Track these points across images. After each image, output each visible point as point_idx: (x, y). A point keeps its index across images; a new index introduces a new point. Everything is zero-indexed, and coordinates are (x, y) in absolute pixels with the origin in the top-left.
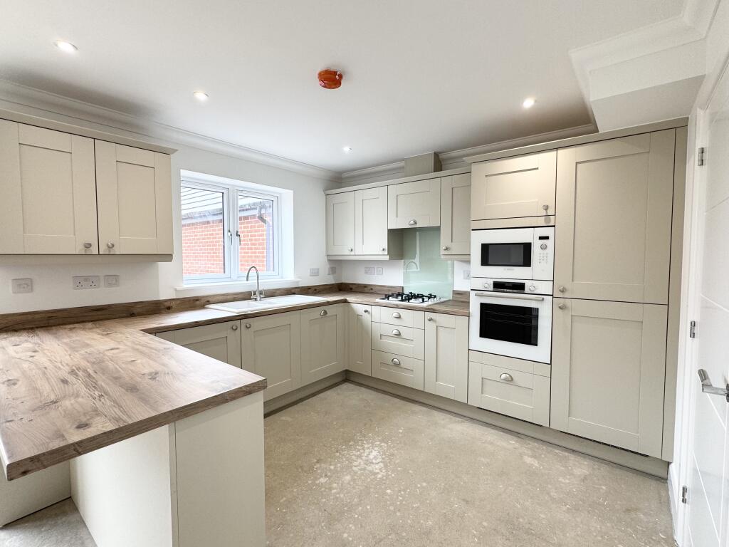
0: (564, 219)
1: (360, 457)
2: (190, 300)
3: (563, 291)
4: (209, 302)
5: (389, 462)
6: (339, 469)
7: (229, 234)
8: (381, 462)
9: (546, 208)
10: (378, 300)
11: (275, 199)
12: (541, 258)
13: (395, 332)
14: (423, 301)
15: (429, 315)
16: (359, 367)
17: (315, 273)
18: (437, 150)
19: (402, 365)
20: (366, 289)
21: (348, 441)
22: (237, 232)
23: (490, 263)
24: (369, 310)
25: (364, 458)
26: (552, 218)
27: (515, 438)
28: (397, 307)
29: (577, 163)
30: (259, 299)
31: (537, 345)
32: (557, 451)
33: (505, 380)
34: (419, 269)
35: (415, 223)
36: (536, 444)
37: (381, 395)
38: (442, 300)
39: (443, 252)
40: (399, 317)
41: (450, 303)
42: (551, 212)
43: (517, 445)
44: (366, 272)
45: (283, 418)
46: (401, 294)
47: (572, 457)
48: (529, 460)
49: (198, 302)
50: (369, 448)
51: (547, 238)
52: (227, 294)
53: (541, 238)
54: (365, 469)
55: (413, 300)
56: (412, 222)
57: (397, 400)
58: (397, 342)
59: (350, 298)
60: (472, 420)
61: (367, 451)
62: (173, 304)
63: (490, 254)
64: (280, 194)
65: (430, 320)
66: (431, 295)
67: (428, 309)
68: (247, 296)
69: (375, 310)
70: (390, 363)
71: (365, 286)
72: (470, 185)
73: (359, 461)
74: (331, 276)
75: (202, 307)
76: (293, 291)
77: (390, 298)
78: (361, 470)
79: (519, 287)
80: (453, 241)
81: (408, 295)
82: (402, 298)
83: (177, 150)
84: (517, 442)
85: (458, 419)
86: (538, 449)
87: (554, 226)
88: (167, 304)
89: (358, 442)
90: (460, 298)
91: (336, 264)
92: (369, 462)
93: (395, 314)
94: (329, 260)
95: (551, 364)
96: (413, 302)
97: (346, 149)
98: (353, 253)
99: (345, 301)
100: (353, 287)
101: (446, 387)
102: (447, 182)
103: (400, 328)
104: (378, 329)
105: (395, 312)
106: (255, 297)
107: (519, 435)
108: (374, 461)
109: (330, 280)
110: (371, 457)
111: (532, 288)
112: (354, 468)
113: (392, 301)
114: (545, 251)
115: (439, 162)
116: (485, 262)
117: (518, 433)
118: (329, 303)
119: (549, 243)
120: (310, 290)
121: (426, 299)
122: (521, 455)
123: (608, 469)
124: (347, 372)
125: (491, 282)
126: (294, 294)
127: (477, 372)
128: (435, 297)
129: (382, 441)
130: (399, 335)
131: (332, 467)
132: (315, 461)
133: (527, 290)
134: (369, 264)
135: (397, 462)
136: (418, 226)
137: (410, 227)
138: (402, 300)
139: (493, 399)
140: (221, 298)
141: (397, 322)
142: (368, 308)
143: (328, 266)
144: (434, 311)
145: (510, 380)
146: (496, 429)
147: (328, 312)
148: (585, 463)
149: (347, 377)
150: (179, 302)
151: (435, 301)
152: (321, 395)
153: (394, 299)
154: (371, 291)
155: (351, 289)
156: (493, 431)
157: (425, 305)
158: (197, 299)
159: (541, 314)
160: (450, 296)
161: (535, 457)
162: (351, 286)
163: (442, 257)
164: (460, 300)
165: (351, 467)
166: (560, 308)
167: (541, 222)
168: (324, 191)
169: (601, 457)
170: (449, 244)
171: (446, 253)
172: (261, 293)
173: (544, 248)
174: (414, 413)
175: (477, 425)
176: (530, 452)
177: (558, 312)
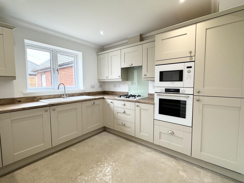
0: (199, 58)
1: (101, 171)
2: (31, 98)
3: (199, 92)
4: (41, 99)
5: (115, 175)
6: (89, 180)
7: (53, 70)
8: (111, 175)
9: (191, 53)
10: (116, 98)
11: (75, 56)
12: (188, 77)
13: (123, 111)
14: (135, 98)
15: (137, 104)
16: (109, 125)
17: (93, 87)
18: (141, 33)
19: (126, 125)
20: (114, 93)
21: (98, 162)
22: (57, 69)
23: (163, 80)
24: (113, 102)
25: (103, 172)
26: (194, 57)
27: (175, 160)
28: (124, 100)
29: (206, 29)
30: (65, 97)
31: (185, 118)
32: (195, 168)
33: (170, 133)
34: (137, 86)
35: (132, 65)
36: (185, 164)
37: (118, 138)
38: (143, 97)
39: (143, 77)
40: (125, 105)
41: (146, 99)
42: (193, 54)
43: (176, 164)
44: (114, 87)
45: (72, 149)
46: (126, 95)
47: (202, 171)
48: (182, 173)
49: (35, 99)
50: (106, 166)
51: (191, 67)
52: (50, 95)
53: (188, 67)
54: (102, 179)
55: (131, 98)
56: (131, 64)
57: (124, 140)
58: (123, 115)
59: (106, 97)
60: (155, 150)
61: (106, 168)
62: (22, 100)
63: (163, 76)
64: (77, 54)
65: (137, 106)
66: (139, 95)
67: (137, 101)
68: (60, 96)
69: (115, 102)
70: (121, 124)
71: (113, 92)
72: (155, 47)
73: (101, 174)
74: (100, 88)
75: (38, 101)
76: (83, 94)
77: (122, 97)
78: (100, 180)
79: (177, 91)
80: (148, 71)
81: (129, 96)
82: (126, 97)
83: (15, 27)
84: (176, 162)
85: (149, 150)
86: (186, 166)
87: (194, 61)
88: (19, 100)
89: (102, 163)
90: (151, 96)
91: (102, 83)
92: (105, 175)
93: (123, 104)
94: (99, 82)
95: (192, 127)
96: (131, 99)
97: (102, 33)
98: (108, 79)
99: (103, 98)
100: (109, 92)
101: (145, 135)
102: (145, 46)
103: (125, 110)
104: (116, 110)
105: (123, 103)
106: (64, 96)
107: (176, 158)
108: (107, 174)
109: (100, 90)
110: (107, 171)
111: (183, 91)
112: (97, 179)
113: (122, 98)
114: (190, 74)
115: (142, 38)
116: (161, 80)
117: (176, 157)
118: (95, 99)
119: (192, 70)
120: (90, 94)
121: (136, 97)
122: (178, 170)
123: (220, 179)
124: (105, 127)
125: (164, 89)
126: (83, 95)
127: (157, 129)
128: (141, 96)
129: (113, 162)
130: (124, 112)
131: (86, 178)
132: (79, 174)
133: (181, 92)
134: (114, 83)
135: (118, 174)
136: (133, 66)
137: (130, 66)
138: (126, 98)
139: (165, 142)
140: (47, 97)
141: (124, 107)
142: (112, 101)
143: (99, 84)
144: (139, 102)
145: (173, 133)
146: (166, 155)
147: (95, 102)
148: (209, 175)
149: (105, 129)
150: (25, 99)
151: (140, 98)
152: (92, 138)
153: (123, 97)
154: (116, 94)
155: (108, 93)
156: (165, 156)
157: (135, 99)
158: (35, 97)
159: (187, 103)
160: (147, 96)
161: (184, 171)
162: (108, 92)
163: (143, 79)
164: (151, 97)
165: (96, 178)
166: (197, 100)
167: (188, 59)
168: (96, 53)
169: (216, 171)
170: (146, 73)
171: (145, 77)
172: (66, 95)
173: (189, 72)
174: (130, 146)
175: (158, 153)
176: (182, 168)
177: (196, 102)
